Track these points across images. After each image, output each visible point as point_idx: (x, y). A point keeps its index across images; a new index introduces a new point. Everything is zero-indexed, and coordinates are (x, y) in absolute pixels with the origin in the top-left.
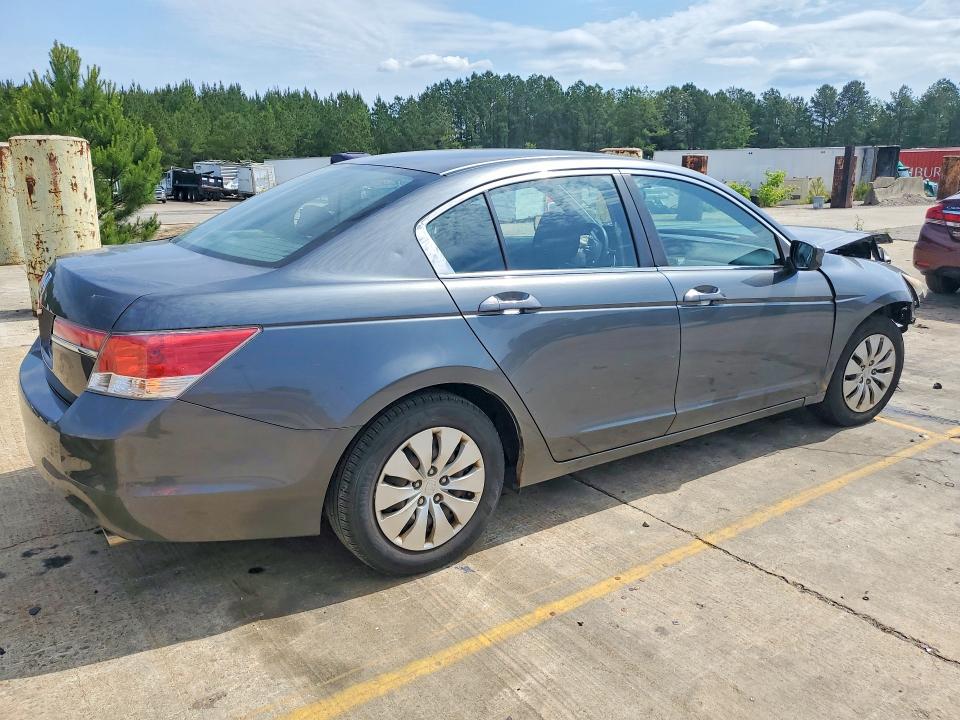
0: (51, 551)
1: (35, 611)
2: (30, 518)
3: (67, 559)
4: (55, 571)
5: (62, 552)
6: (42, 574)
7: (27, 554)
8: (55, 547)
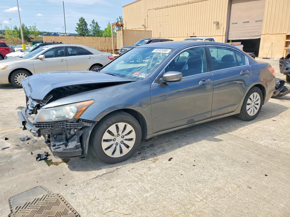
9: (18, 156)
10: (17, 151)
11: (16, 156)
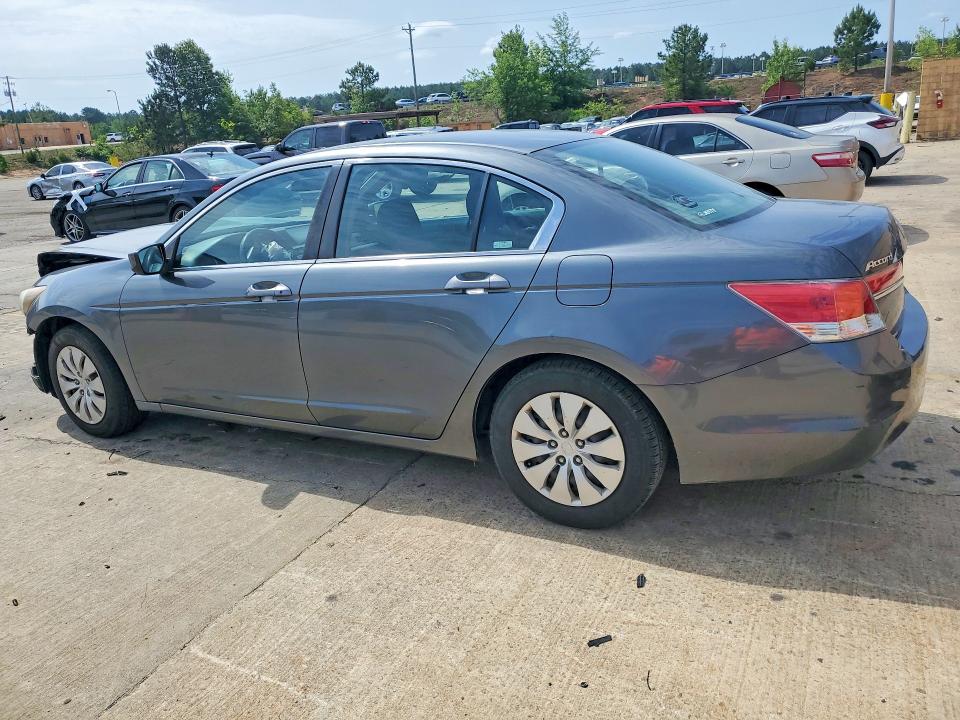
0: (907, 476)
1: (929, 441)
2: (923, 518)
3: (896, 465)
4: (909, 459)
5: (899, 472)
6: (918, 462)
7: (930, 482)
8: (903, 479)
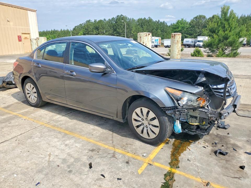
9: (241, 138)
10: (239, 144)
11: (242, 139)
